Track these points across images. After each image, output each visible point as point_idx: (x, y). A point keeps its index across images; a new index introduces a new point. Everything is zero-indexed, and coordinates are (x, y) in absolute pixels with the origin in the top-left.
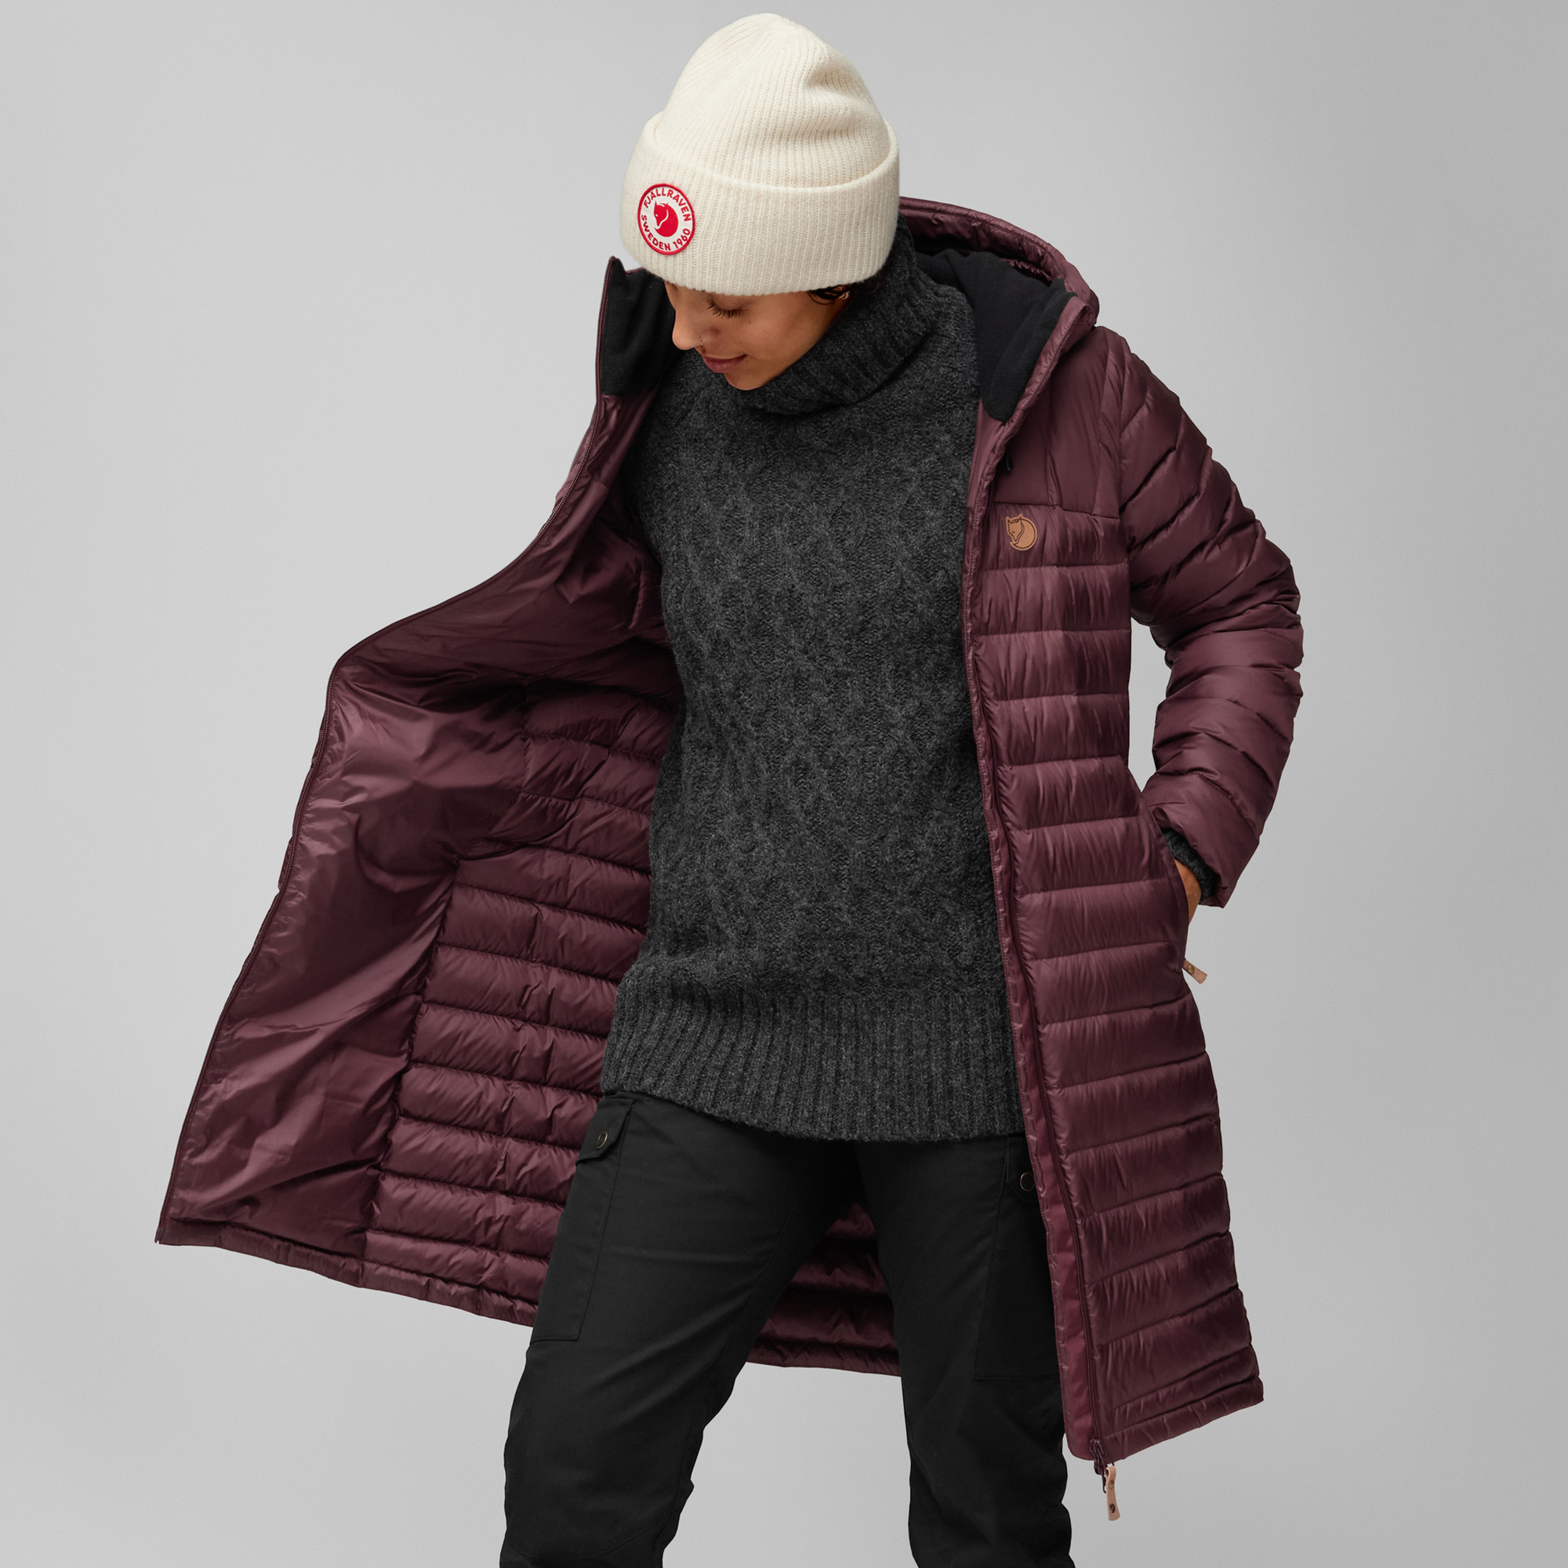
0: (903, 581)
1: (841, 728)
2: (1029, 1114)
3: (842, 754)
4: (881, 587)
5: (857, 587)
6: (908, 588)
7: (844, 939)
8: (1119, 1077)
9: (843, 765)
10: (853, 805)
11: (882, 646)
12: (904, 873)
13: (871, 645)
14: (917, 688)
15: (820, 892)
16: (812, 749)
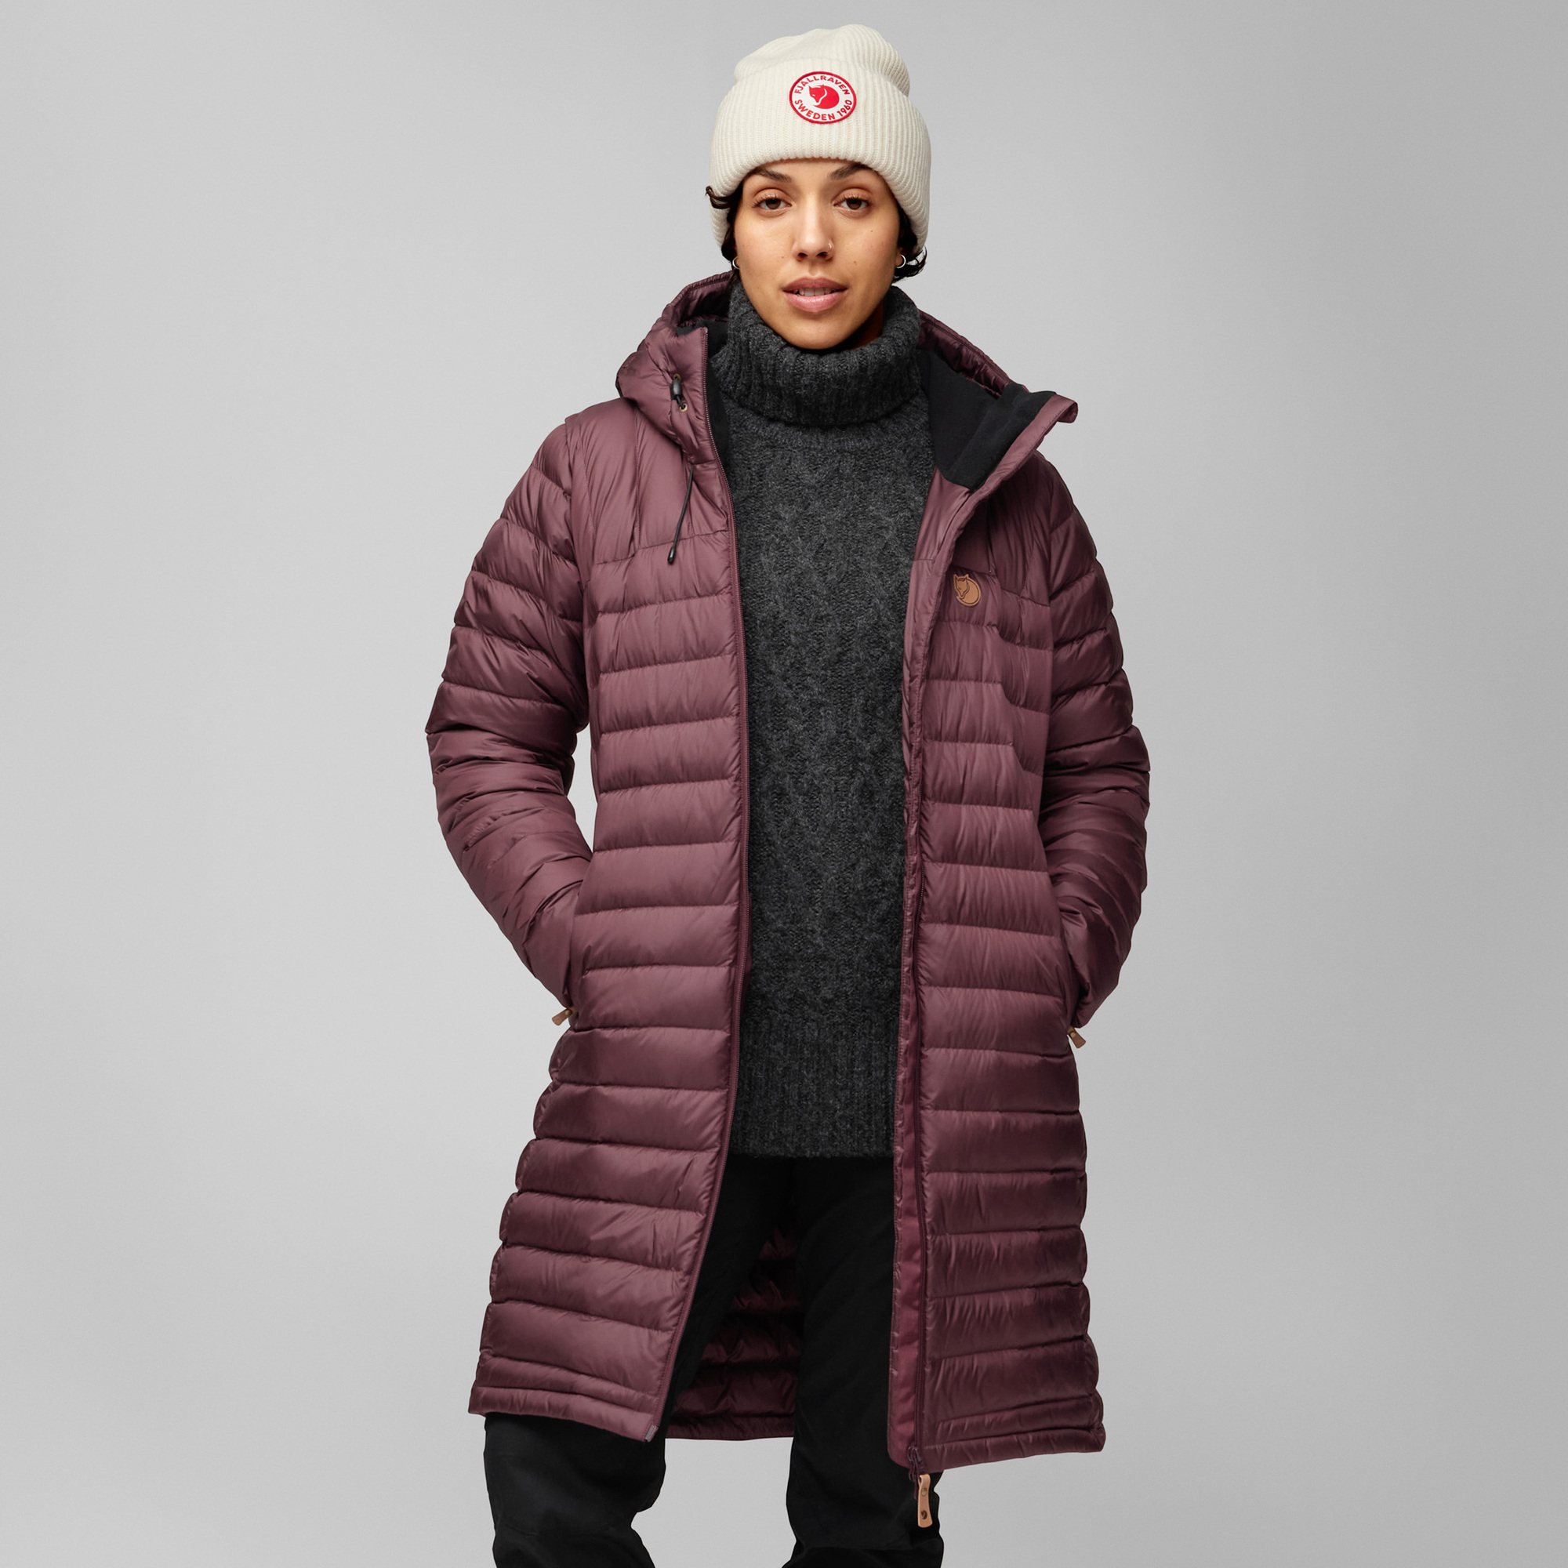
0: (879, 617)
1: (815, 755)
2: (900, 1126)
3: (816, 782)
4: (860, 622)
5: (837, 620)
6: (884, 625)
7: (815, 961)
8: (998, 1113)
9: (816, 793)
10: (827, 832)
11: (854, 680)
12: (872, 901)
13: (845, 677)
14: (882, 725)
15: (795, 914)
16: (788, 776)
